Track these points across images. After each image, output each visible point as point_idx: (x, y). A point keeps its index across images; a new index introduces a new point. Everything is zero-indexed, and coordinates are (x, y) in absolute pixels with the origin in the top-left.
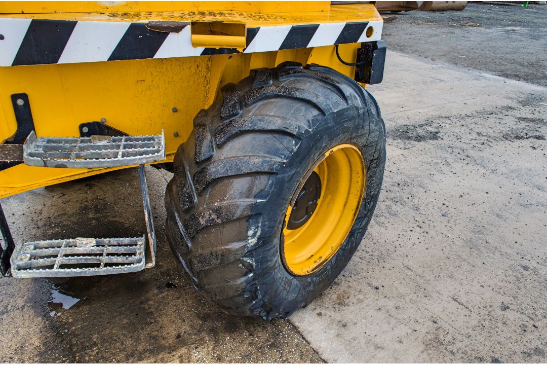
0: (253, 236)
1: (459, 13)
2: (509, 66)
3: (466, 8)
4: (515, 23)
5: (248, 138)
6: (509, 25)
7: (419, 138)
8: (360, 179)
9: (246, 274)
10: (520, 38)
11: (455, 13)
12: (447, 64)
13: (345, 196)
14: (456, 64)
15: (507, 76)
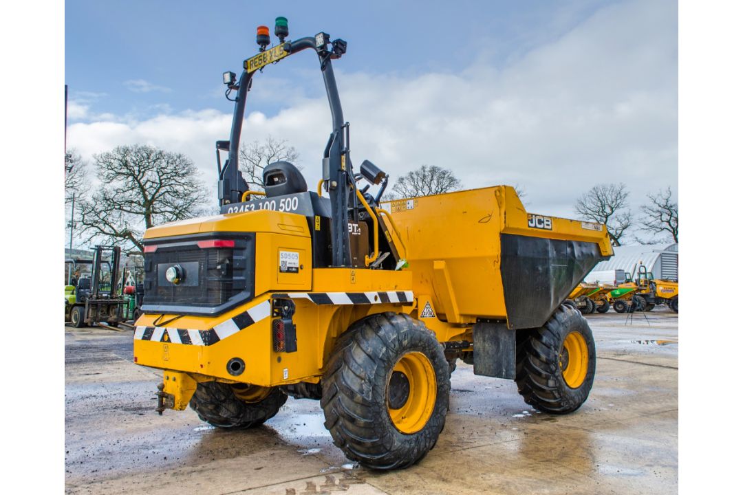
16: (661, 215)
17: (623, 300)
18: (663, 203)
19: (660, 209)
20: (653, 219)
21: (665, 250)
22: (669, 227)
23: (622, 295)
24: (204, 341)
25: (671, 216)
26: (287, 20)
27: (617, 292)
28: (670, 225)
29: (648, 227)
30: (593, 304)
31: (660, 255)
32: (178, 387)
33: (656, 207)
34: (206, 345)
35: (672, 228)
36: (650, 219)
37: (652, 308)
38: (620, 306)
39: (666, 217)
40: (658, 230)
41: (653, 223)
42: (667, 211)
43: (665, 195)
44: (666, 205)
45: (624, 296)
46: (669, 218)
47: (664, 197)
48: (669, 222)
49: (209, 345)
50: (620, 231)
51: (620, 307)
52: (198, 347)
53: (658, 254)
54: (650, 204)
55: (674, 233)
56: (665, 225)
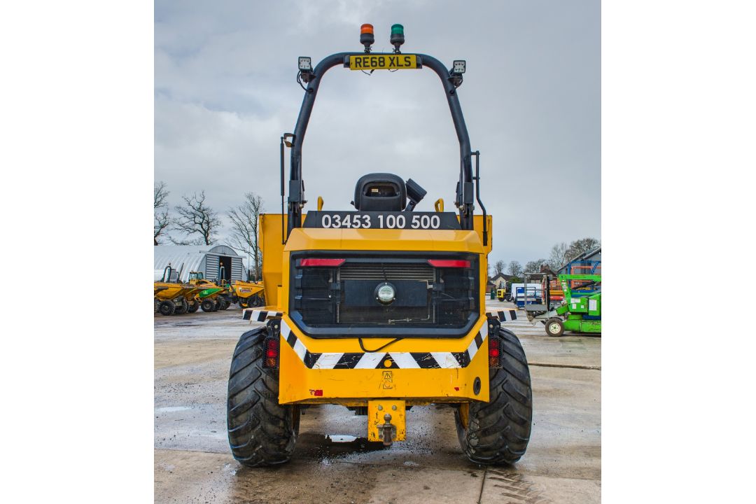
16: (195, 217)
17: (210, 299)
18: (197, 205)
19: (193, 211)
20: (186, 220)
21: (210, 251)
22: (201, 230)
23: (210, 295)
24: (461, 363)
25: (203, 219)
26: (402, 27)
27: (206, 292)
28: (202, 227)
29: (180, 228)
30: (188, 304)
31: (206, 256)
32: (401, 415)
33: (190, 209)
34: (462, 367)
35: (204, 230)
36: (184, 220)
37: (228, 307)
38: (208, 305)
39: (198, 220)
40: (191, 231)
41: (187, 224)
42: (199, 213)
43: (199, 199)
44: (200, 208)
45: (211, 297)
46: (201, 220)
47: (198, 200)
48: (201, 224)
49: (466, 366)
50: (158, 230)
51: (208, 307)
52: (451, 370)
53: (204, 255)
54: (185, 205)
55: (205, 235)
56: (198, 227)
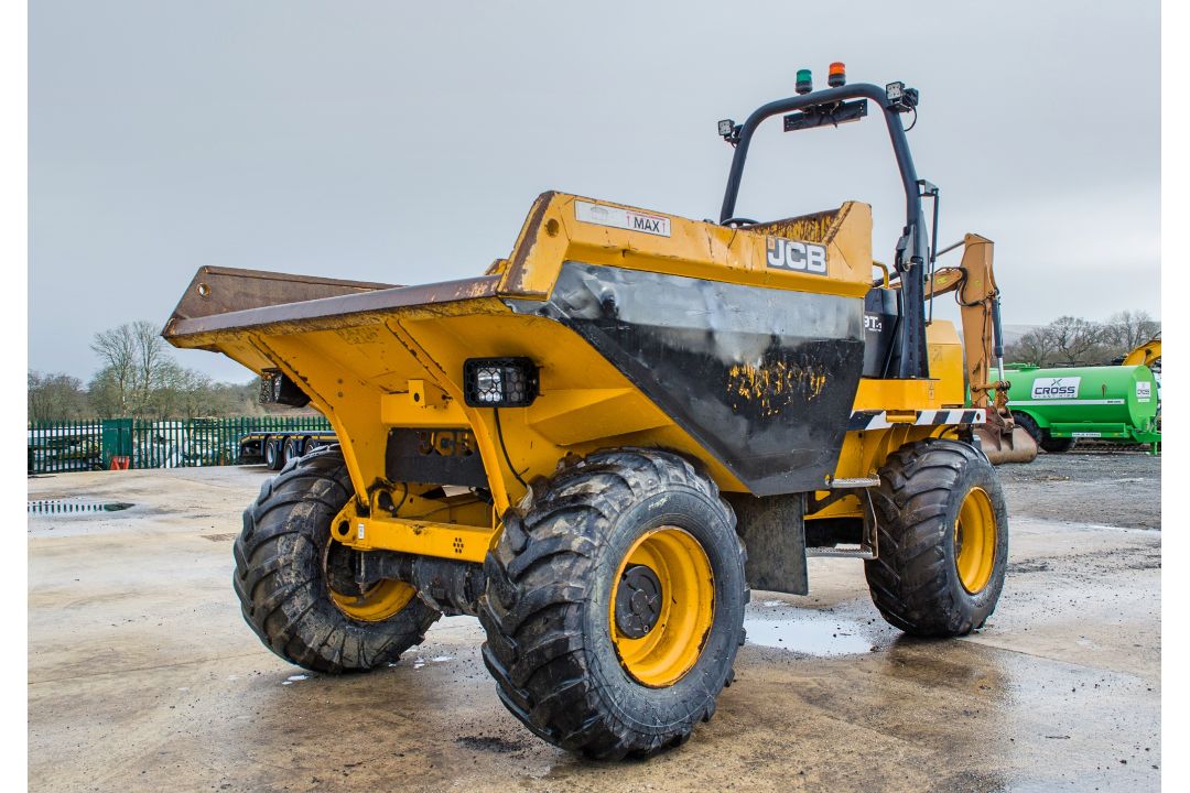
0: (942, 530)
1: (1026, 466)
2: (1128, 516)
3: (1037, 459)
4: (1132, 473)
5: (927, 472)
6: (1125, 477)
7: (1024, 571)
8: (991, 527)
9: (940, 559)
10: (1143, 489)
11: (1018, 466)
12: (1031, 520)
13: (981, 545)
14: (1046, 519)
15: (1128, 526)
